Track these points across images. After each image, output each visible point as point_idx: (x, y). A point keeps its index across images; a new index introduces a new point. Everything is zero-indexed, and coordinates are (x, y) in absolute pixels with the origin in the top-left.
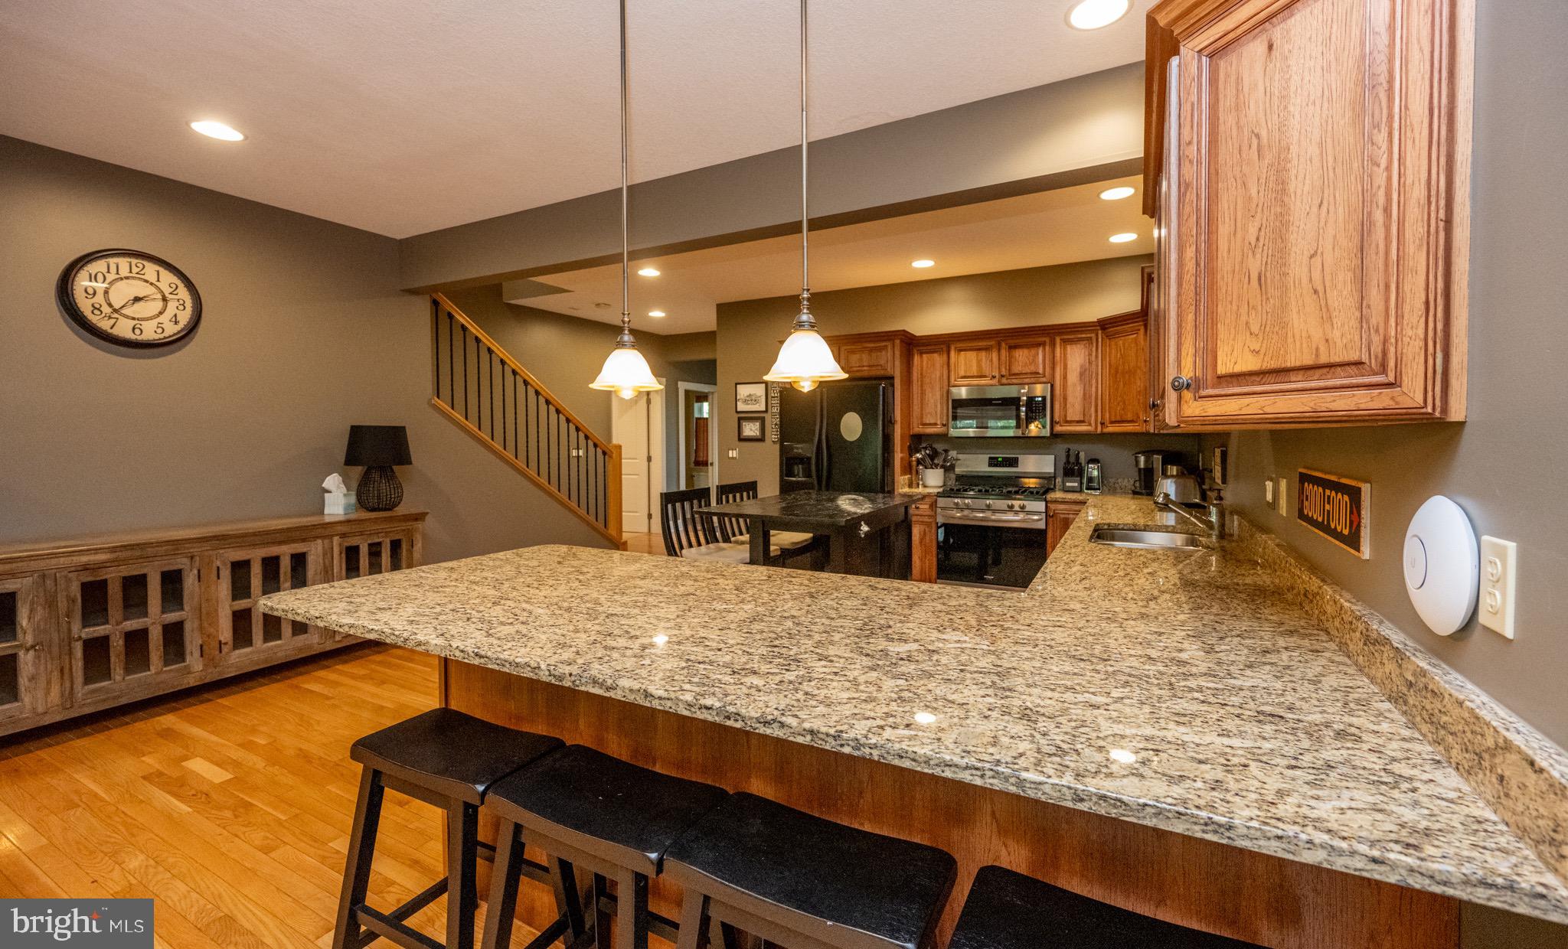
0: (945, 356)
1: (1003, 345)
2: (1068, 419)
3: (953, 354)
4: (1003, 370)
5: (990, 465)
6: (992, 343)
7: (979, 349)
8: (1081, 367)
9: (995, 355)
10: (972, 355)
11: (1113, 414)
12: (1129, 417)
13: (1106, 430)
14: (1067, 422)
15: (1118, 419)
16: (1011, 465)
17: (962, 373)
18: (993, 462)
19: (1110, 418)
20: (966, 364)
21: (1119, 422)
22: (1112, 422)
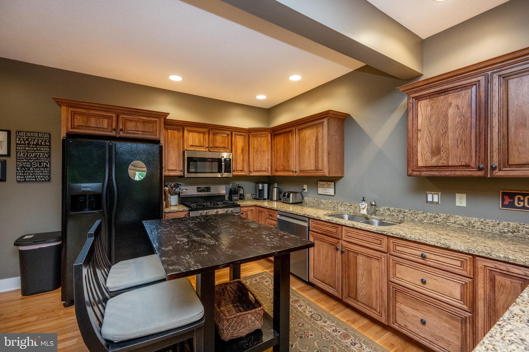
0: (181, 133)
1: (211, 132)
2: (238, 169)
3: (186, 132)
4: (211, 144)
5: (198, 191)
6: (206, 130)
7: (199, 132)
8: (242, 147)
9: (207, 136)
10: (196, 135)
11: (255, 167)
12: (264, 169)
13: (251, 174)
14: (237, 170)
15: (259, 170)
16: (207, 191)
17: (191, 143)
18: (199, 190)
19: (254, 169)
20: (193, 139)
21: (258, 171)
22: (254, 171)
